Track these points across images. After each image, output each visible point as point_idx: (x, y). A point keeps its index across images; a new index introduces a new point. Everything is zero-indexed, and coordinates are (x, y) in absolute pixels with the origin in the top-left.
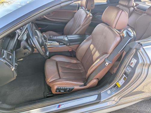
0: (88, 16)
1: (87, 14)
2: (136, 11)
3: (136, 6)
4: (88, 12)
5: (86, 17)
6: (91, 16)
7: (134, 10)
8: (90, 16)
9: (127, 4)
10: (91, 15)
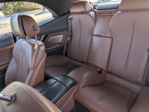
0: (35, 48)
1: (33, 45)
2: (100, 13)
3: (94, 8)
4: (33, 41)
5: (33, 50)
6: (41, 46)
7: (96, 14)
8: (39, 46)
9: (83, 10)
10: (40, 43)
